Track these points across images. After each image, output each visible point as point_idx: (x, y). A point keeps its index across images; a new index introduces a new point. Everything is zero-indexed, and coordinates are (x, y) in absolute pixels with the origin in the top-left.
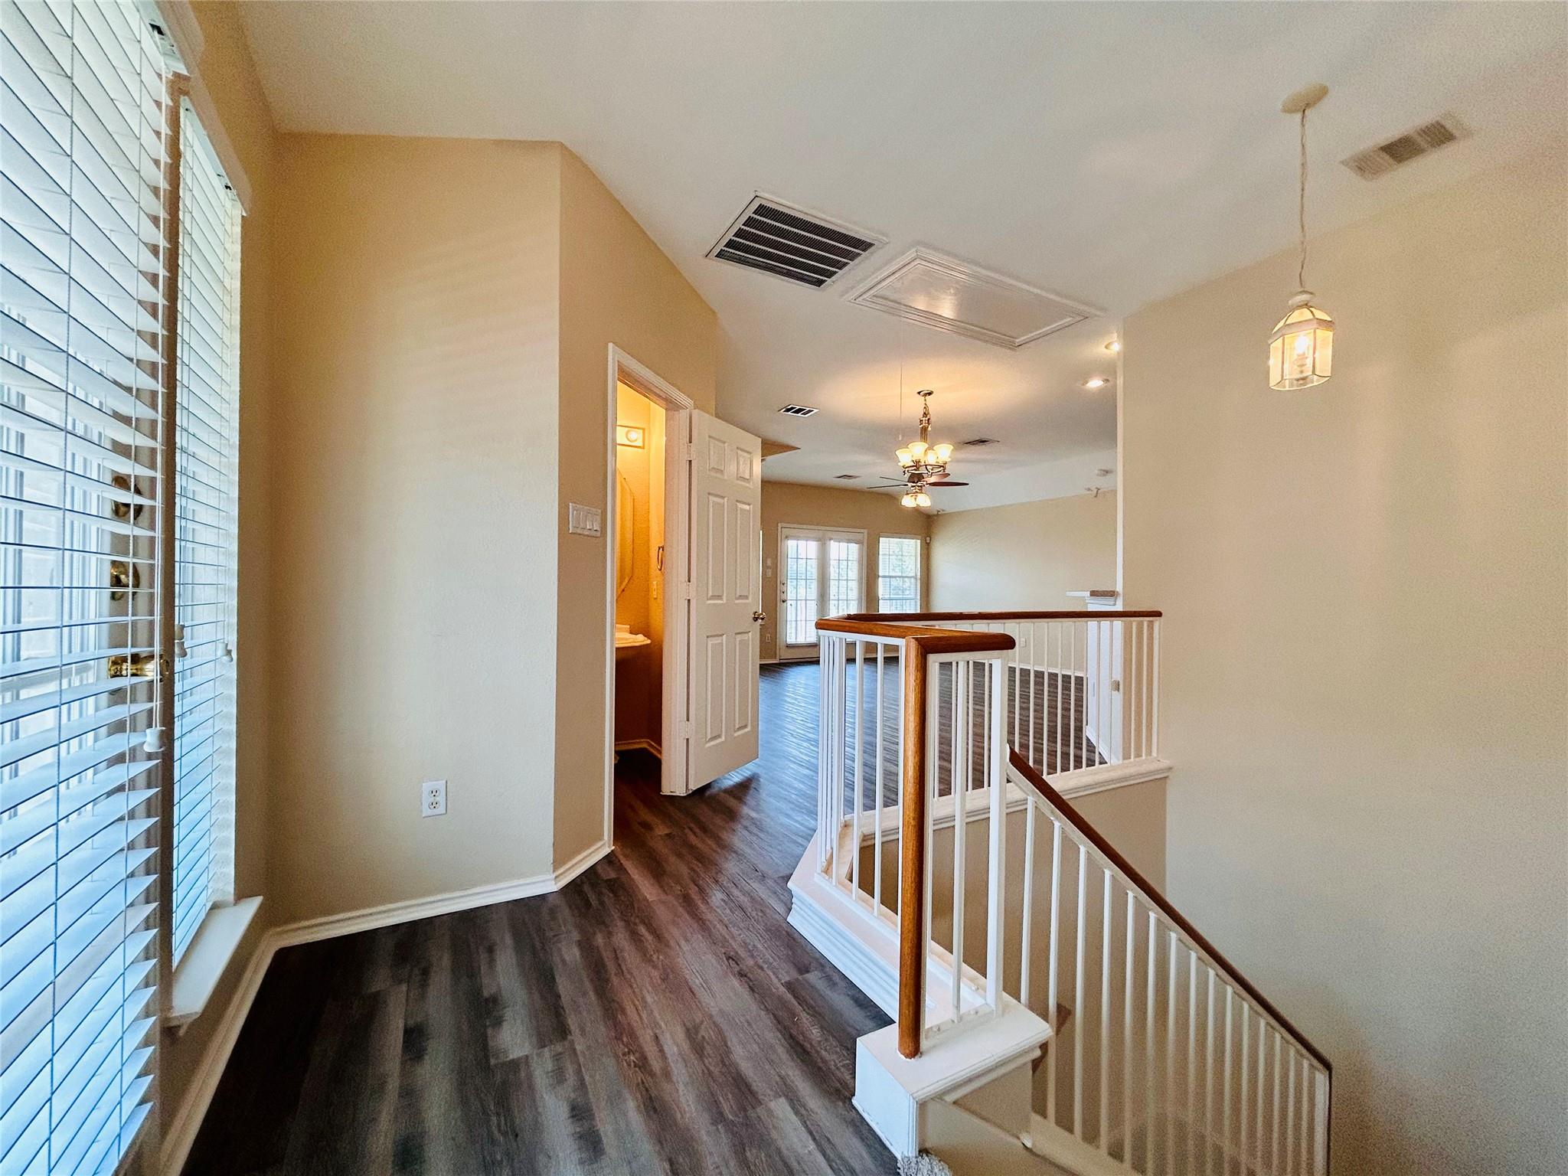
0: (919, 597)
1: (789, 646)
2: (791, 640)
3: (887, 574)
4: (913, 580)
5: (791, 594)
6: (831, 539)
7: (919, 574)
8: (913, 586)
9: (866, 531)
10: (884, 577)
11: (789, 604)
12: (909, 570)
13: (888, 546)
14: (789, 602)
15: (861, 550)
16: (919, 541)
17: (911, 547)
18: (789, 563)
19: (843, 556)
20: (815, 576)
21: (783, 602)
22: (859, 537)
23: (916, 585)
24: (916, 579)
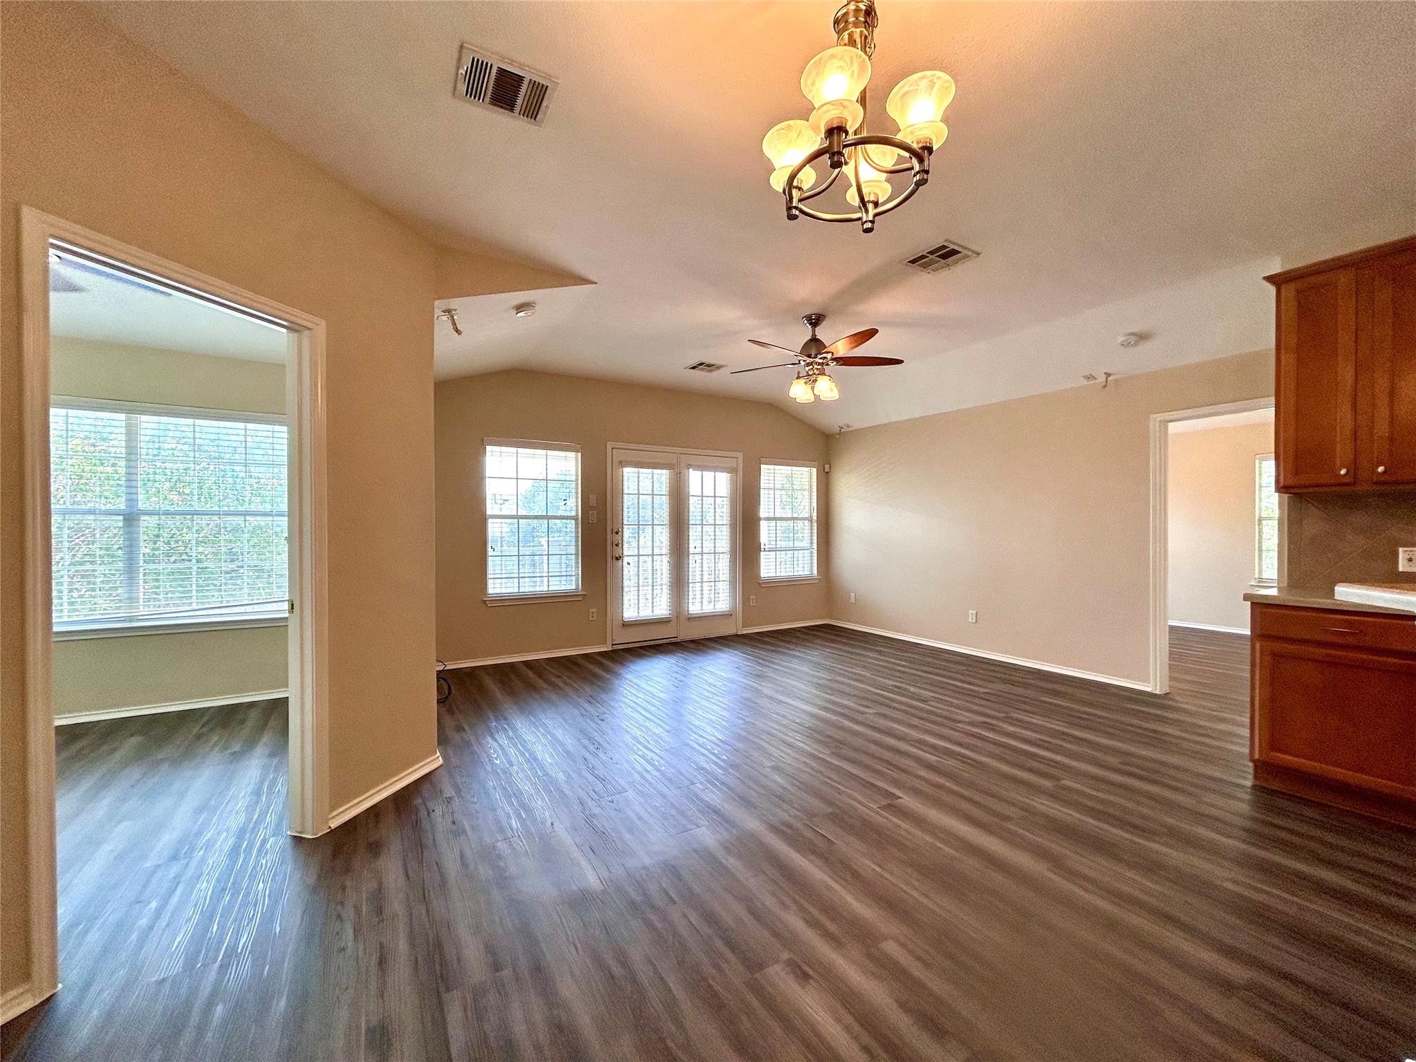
0: (815, 546)
1: (627, 625)
2: (629, 614)
3: (772, 515)
4: (807, 523)
5: (628, 550)
6: (689, 466)
7: (815, 515)
8: (807, 531)
9: (740, 455)
10: (768, 519)
11: (625, 564)
12: (802, 508)
13: (773, 477)
14: (626, 560)
15: (734, 483)
16: (814, 470)
17: (804, 477)
18: (625, 500)
19: (709, 491)
20: (666, 520)
21: (617, 559)
22: (733, 463)
23: (811, 529)
24: (811, 521)
